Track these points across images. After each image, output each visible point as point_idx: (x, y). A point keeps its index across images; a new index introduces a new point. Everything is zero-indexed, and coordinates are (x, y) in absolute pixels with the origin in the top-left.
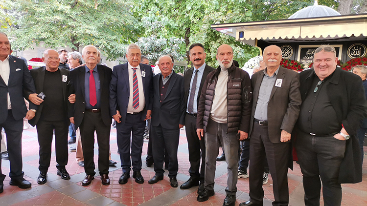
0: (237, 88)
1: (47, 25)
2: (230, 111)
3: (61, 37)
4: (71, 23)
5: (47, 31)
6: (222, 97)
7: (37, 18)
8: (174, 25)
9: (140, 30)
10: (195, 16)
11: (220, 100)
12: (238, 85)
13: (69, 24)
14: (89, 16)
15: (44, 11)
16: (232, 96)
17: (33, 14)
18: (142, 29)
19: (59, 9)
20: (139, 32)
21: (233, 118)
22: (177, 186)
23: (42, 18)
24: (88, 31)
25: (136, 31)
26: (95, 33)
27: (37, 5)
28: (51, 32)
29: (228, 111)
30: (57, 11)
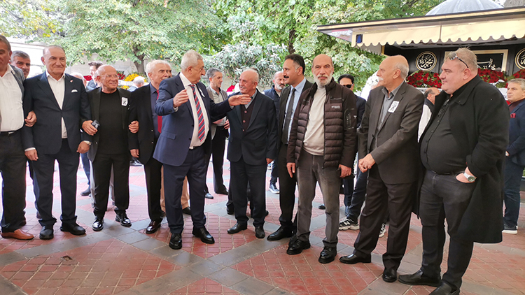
0: (337, 110)
1: (102, 31)
2: (327, 139)
3: (120, 47)
4: (132, 28)
5: (101, 39)
6: (318, 122)
7: (88, 22)
8: (273, 26)
9: (226, 34)
10: (301, 13)
11: (315, 126)
12: (339, 107)
13: (130, 28)
14: (156, 17)
15: (96, 11)
16: (331, 120)
17: (83, 16)
18: (228, 33)
19: (116, 9)
20: (225, 37)
21: (331, 148)
22: (263, 237)
23: (95, 22)
24: (155, 38)
25: (220, 36)
26: (165, 40)
27: (88, 4)
28: (107, 40)
29: (325, 140)
30: (113, 12)
